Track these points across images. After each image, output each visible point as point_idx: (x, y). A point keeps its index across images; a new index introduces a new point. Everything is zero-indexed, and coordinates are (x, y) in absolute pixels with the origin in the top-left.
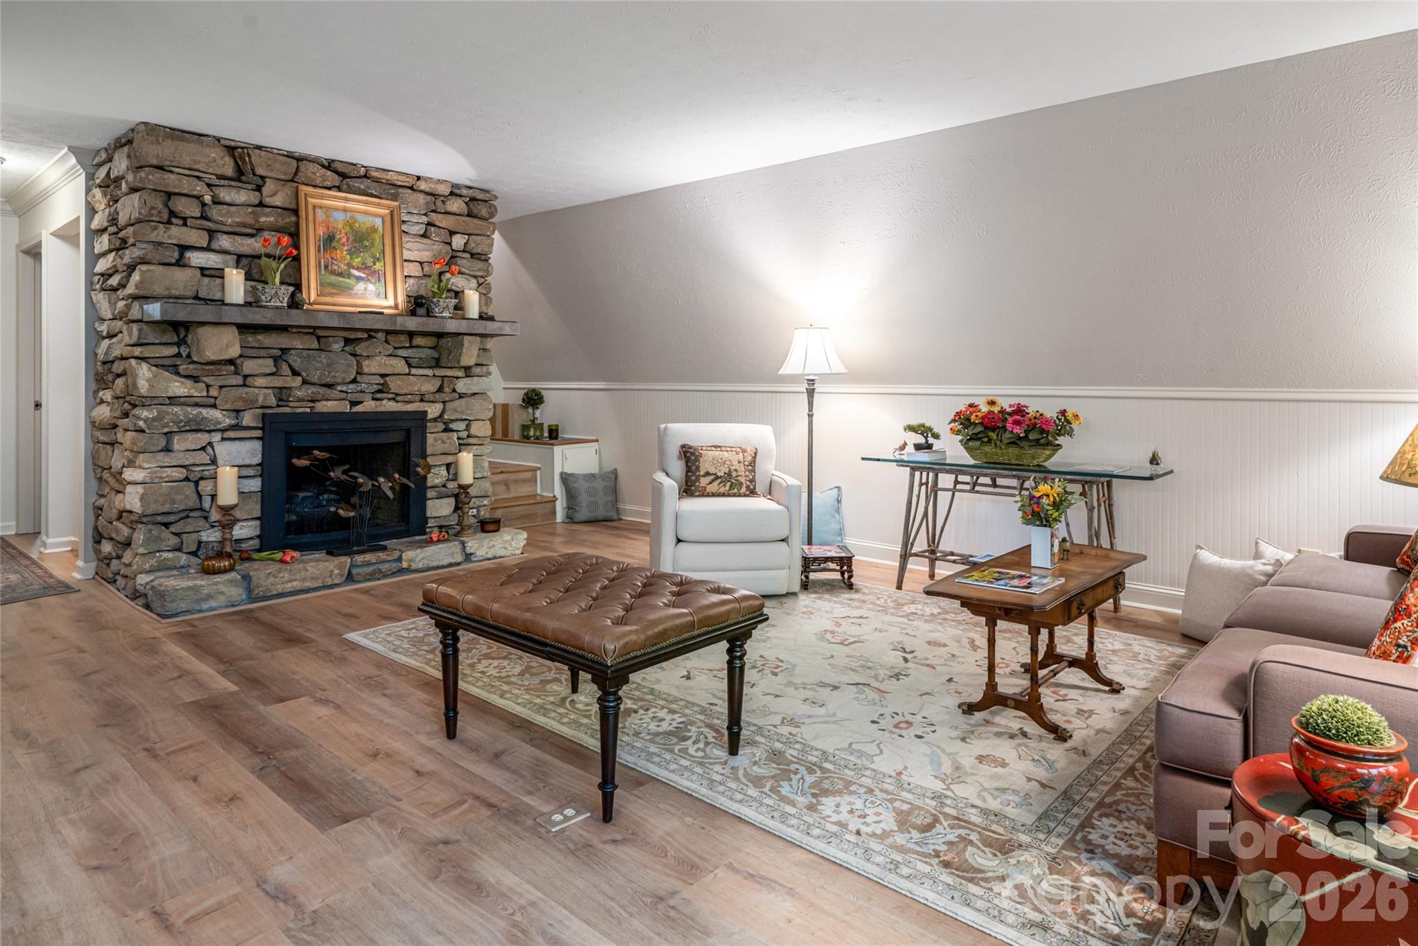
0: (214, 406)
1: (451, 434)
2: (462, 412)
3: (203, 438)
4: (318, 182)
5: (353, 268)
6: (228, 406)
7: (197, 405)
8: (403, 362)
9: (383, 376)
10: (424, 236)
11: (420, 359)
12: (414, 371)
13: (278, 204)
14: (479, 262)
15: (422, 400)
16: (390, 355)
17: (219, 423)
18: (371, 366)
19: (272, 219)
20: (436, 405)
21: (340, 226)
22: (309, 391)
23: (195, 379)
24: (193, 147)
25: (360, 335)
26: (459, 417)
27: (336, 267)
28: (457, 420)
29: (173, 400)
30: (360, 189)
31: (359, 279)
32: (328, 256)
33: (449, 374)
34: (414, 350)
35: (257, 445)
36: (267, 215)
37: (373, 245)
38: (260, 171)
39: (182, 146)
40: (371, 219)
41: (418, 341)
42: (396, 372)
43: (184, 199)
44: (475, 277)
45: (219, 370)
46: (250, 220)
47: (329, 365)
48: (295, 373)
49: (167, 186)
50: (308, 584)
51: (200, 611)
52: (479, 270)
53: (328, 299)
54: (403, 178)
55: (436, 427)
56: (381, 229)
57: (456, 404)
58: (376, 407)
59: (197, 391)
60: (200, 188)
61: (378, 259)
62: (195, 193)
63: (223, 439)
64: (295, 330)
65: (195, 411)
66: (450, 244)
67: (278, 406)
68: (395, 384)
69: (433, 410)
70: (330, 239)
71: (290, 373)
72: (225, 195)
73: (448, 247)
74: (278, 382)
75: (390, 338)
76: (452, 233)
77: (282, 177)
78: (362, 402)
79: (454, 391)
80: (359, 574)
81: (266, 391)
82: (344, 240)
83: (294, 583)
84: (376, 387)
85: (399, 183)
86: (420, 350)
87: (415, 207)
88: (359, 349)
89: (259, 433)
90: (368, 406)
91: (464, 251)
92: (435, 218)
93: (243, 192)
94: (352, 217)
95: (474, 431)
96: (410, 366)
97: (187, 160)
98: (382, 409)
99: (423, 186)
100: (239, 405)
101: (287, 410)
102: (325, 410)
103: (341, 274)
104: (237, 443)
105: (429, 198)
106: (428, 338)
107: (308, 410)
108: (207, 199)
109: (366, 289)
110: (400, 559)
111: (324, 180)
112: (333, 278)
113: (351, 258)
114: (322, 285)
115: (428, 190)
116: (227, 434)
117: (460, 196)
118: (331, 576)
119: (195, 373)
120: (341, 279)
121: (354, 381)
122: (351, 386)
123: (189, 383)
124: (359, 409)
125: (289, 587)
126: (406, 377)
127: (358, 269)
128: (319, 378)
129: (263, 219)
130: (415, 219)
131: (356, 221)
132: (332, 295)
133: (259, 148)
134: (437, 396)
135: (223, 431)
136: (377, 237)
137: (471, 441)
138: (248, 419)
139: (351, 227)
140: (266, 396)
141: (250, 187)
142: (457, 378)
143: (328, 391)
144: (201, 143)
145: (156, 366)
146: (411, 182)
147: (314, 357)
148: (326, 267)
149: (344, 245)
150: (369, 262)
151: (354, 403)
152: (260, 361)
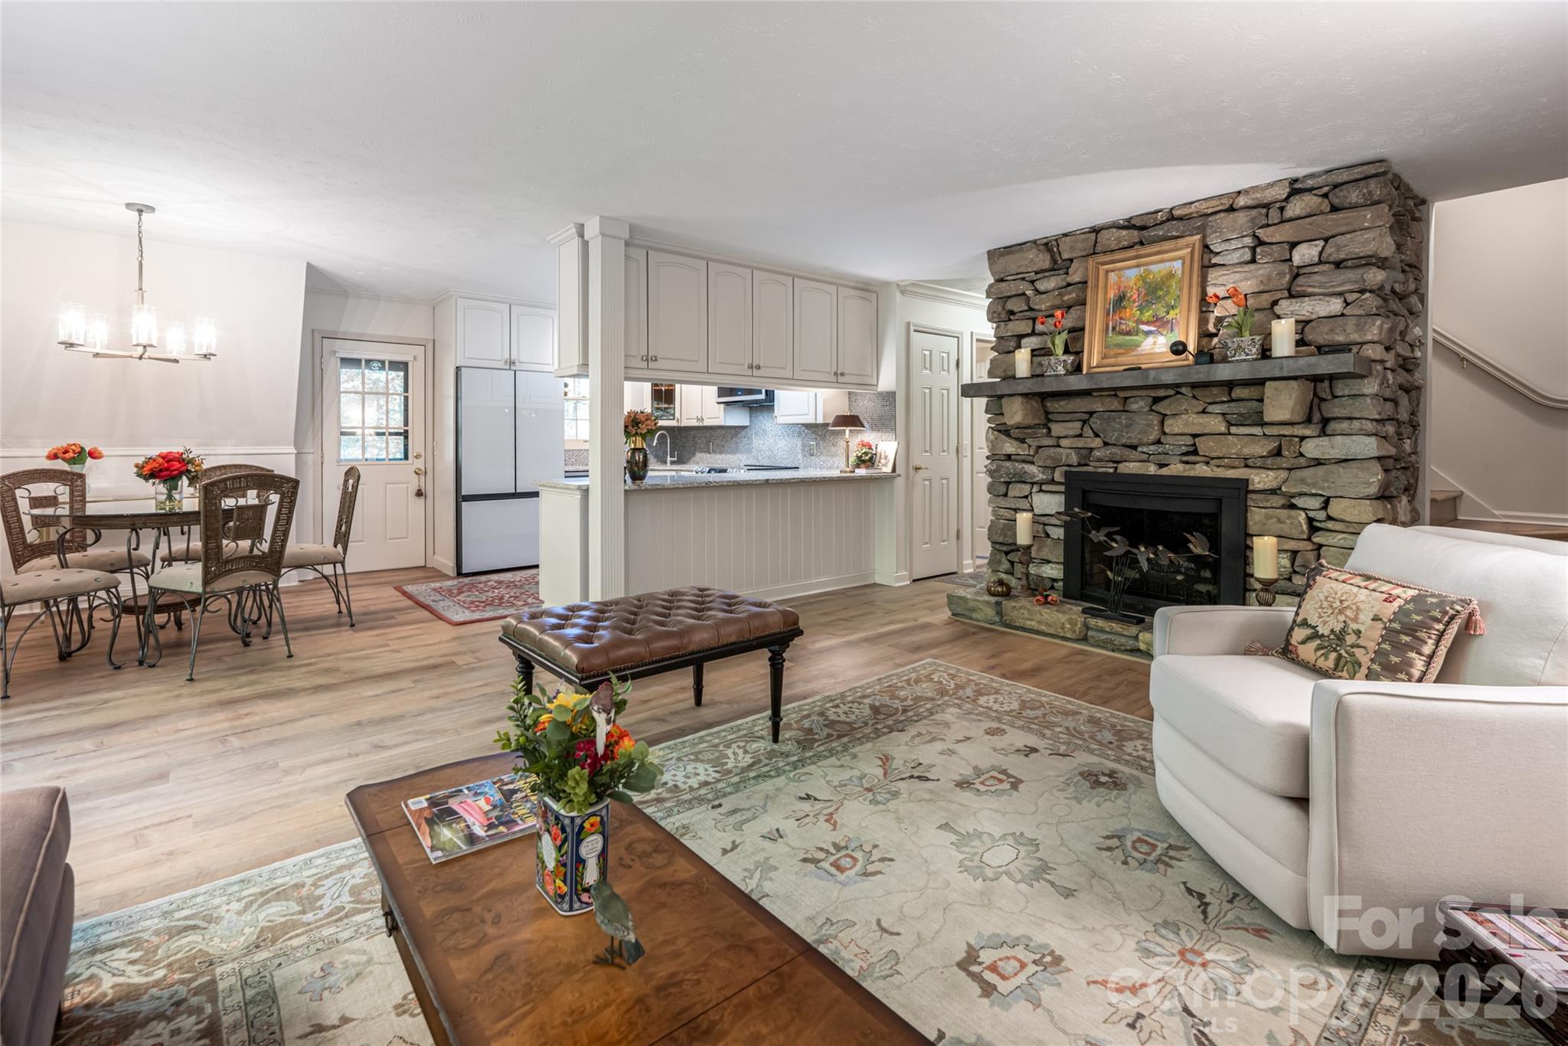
0: (1032, 463)
1: (1294, 512)
2: (1314, 485)
3: (1026, 489)
4: (1113, 247)
5: (1143, 323)
6: (1041, 464)
7: (1024, 461)
8: (1220, 418)
9: (1195, 436)
10: (1253, 261)
11: (1240, 414)
12: (1233, 430)
13: (1078, 279)
14: (1348, 271)
15: (1247, 466)
16: (1204, 412)
17: (1035, 477)
18: (1173, 426)
19: (1074, 295)
20: (1270, 473)
21: (1132, 284)
22: (1107, 452)
23: (1023, 441)
24: (1017, 256)
25: (1161, 393)
26: (1305, 489)
27: (1124, 327)
28: (1301, 494)
29: (1009, 457)
30: (1158, 236)
31: (1148, 333)
32: (1117, 317)
33: (1286, 433)
34: (1232, 404)
35: (1061, 498)
36: (1070, 293)
37: (1168, 292)
38: (1065, 256)
39: (1009, 258)
40: (1167, 264)
41: (1238, 392)
42: (1206, 431)
43: (1014, 299)
44: (1341, 294)
45: (1035, 433)
46: (1058, 302)
47: (1128, 426)
48: (1097, 435)
49: (1002, 292)
50: (1043, 628)
51: (971, 618)
52: (1343, 284)
53: (1112, 361)
54: (1210, 204)
55: (1267, 501)
56: (1179, 272)
57: (1307, 473)
58: (1185, 470)
59: (1022, 450)
60: (1024, 287)
61: (1173, 308)
62: (1020, 292)
63: (1041, 491)
64: (1095, 394)
65: (1019, 466)
66: (1290, 260)
67: (1079, 465)
68: (1204, 446)
69: (1261, 480)
70: (1121, 298)
71: (1092, 434)
72: (1042, 286)
73: (1285, 267)
74: (1080, 443)
75: (1197, 392)
76: (1293, 245)
77: (1082, 253)
78: (1167, 465)
79: (1302, 455)
80: (1092, 637)
81: (1068, 451)
82: (1136, 296)
83: (1033, 623)
84: (1184, 449)
85: (1210, 211)
86: (1241, 404)
87: (1233, 231)
88: (1160, 407)
89: (1062, 488)
90: (1176, 469)
91: (1320, 262)
92: (1263, 234)
93: (1052, 279)
94: (1145, 271)
95: (1336, 508)
96: (1230, 424)
97: (1013, 269)
98: (1192, 474)
99: (1241, 201)
100: (1049, 463)
101: (1090, 469)
102: (1127, 471)
103: (1129, 333)
104: (1048, 495)
105: (1254, 212)
106: (1253, 388)
107: (1111, 470)
108: (1029, 293)
109: (1155, 343)
110: (1136, 638)
111: (1120, 242)
112: (1121, 339)
113: (1142, 313)
114: (1107, 347)
115: (1250, 202)
116: (1044, 487)
117: (1310, 190)
118: (1063, 628)
119: (1021, 436)
120: (1128, 338)
121: (1159, 442)
122: (1152, 448)
123: (1015, 443)
124: (1164, 471)
125: (1029, 624)
126: (1222, 437)
127: (1147, 323)
128: (1116, 439)
129: (1066, 298)
130: (1234, 245)
131: (1150, 272)
132: (1116, 356)
133: (1065, 235)
134: (1269, 461)
135: (1041, 484)
136: (1173, 284)
137: (1330, 525)
138: (1058, 476)
139: (1145, 282)
140: (1068, 456)
141: (1061, 272)
142: (1303, 438)
143: (1127, 452)
144: (1021, 250)
145: (1000, 431)
146: (1227, 203)
147: (1114, 420)
148: (1114, 328)
149: (1134, 301)
150: (1162, 313)
151: (1162, 466)
152: (1070, 425)
